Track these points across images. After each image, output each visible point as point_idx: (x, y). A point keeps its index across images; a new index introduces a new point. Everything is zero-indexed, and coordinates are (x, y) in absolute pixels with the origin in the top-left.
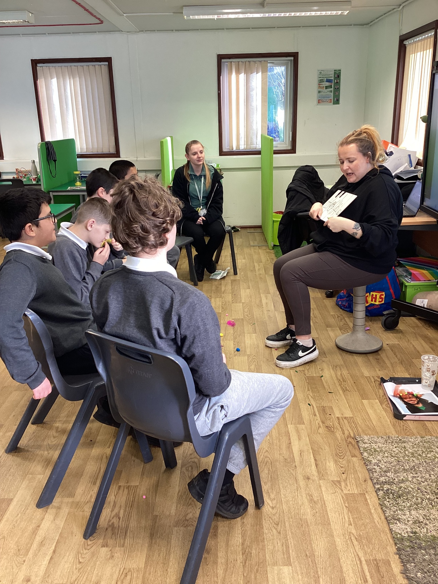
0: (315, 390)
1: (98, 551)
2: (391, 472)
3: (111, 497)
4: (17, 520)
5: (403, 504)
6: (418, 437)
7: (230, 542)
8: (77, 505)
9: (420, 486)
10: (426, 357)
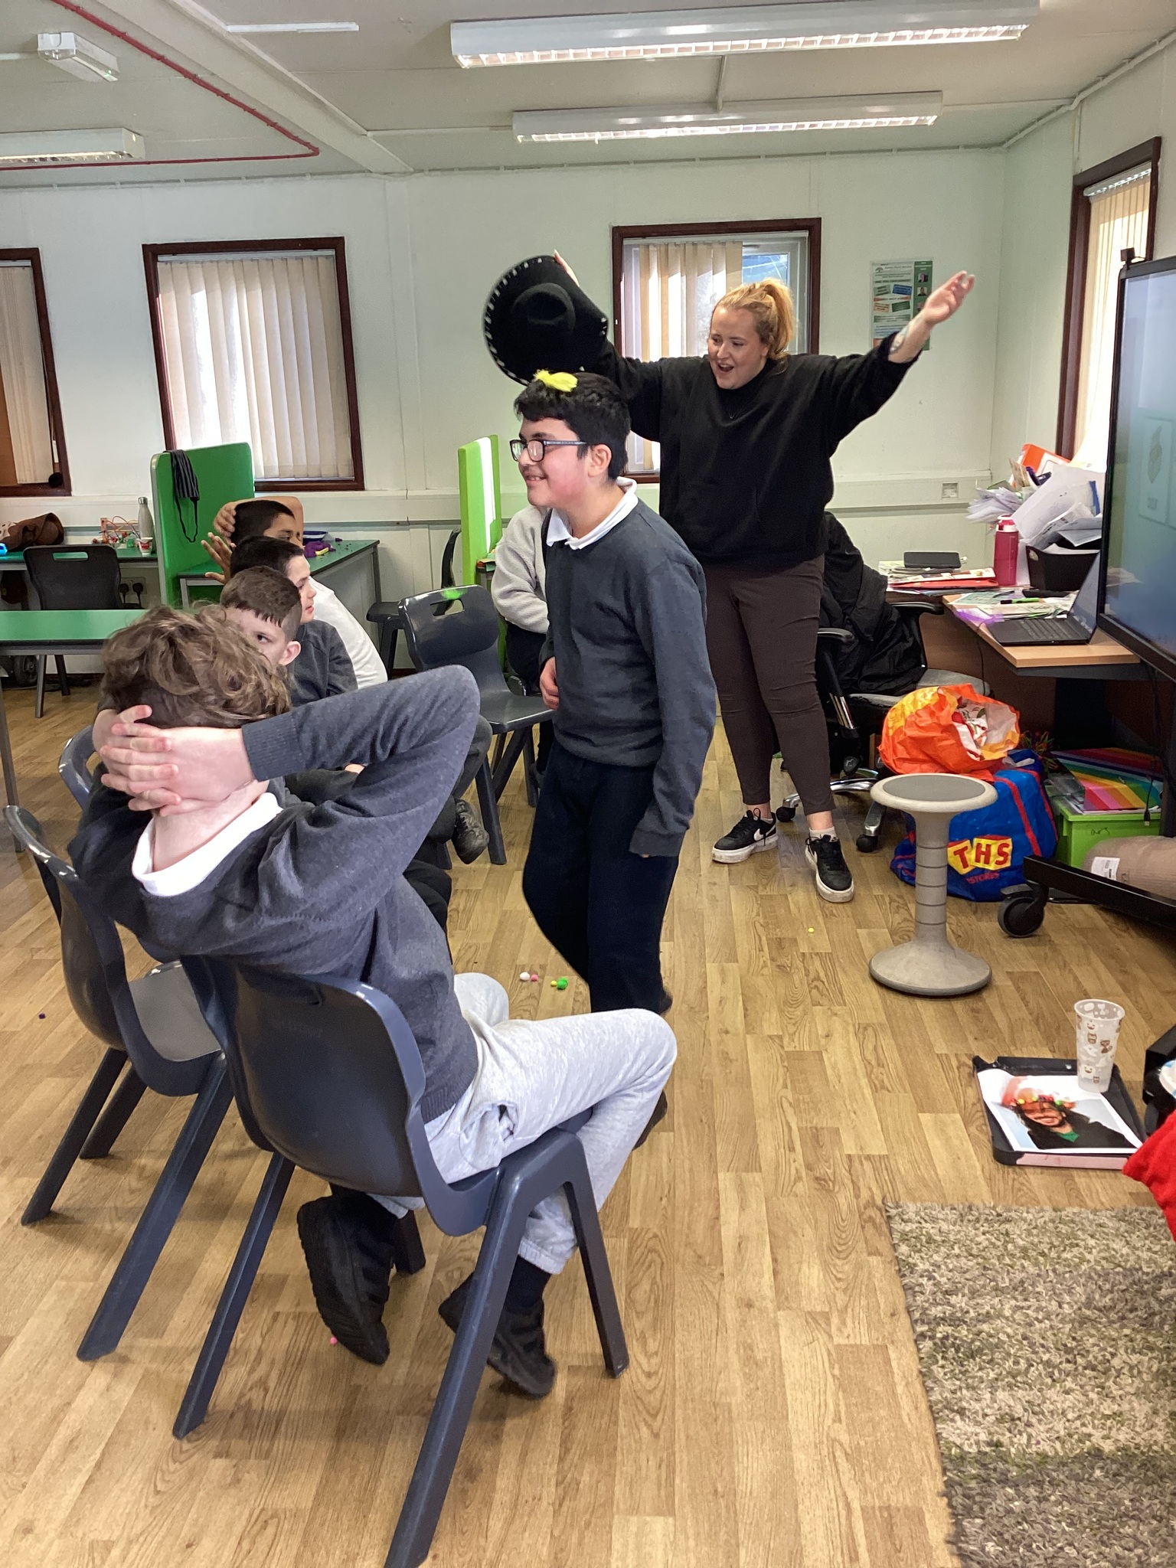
0: (802, 1085)
1: (204, 1466)
2: (960, 1295)
3: (252, 1339)
4: (18, 1388)
5: (980, 1374)
6: (1047, 1208)
7: (529, 1454)
8: (169, 1355)
9: (1031, 1332)
10: (1089, 1005)
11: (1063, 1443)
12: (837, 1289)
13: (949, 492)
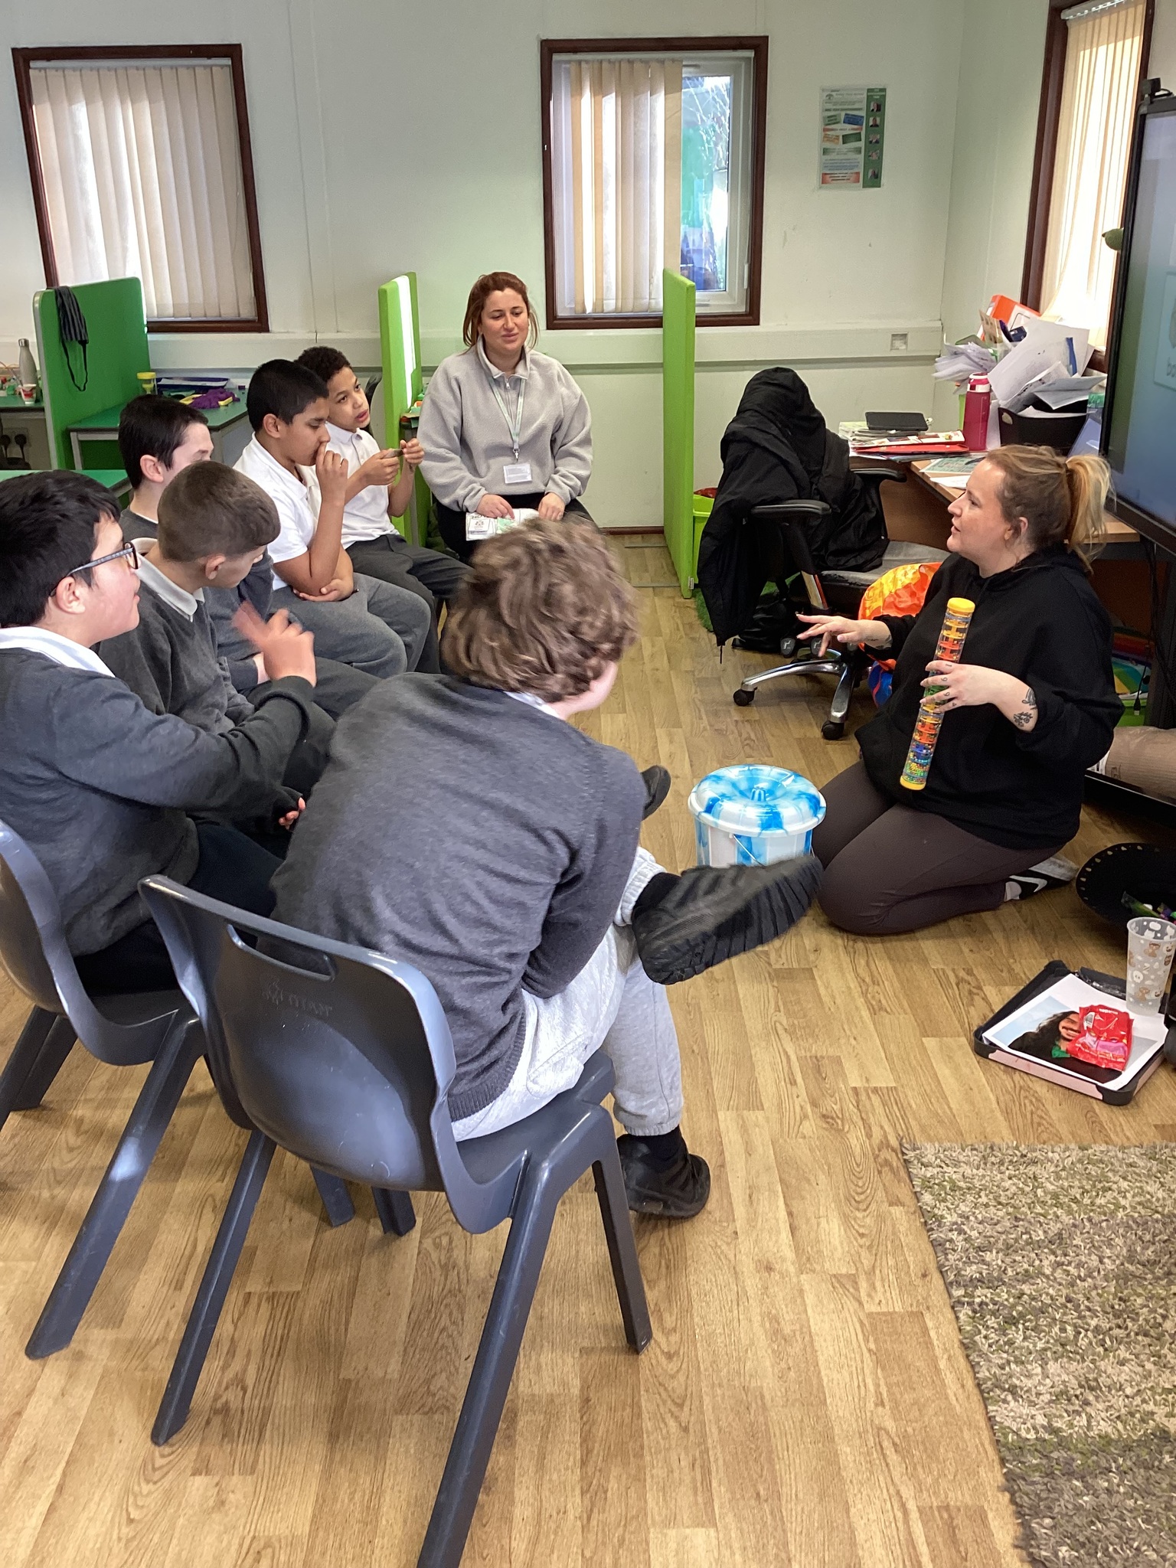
0: (796, 1008)
1: (181, 1486)
2: (994, 1251)
3: (224, 1328)
5: (1026, 1344)
6: (1073, 1146)
7: (548, 1457)
8: (128, 1350)
9: (1074, 1292)
11: (1125, 1423)
12: (861, 1247)
13: (898, 343)
